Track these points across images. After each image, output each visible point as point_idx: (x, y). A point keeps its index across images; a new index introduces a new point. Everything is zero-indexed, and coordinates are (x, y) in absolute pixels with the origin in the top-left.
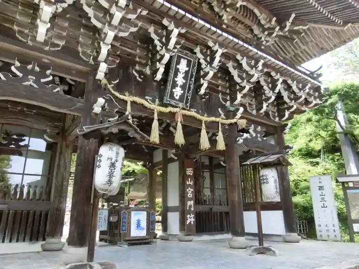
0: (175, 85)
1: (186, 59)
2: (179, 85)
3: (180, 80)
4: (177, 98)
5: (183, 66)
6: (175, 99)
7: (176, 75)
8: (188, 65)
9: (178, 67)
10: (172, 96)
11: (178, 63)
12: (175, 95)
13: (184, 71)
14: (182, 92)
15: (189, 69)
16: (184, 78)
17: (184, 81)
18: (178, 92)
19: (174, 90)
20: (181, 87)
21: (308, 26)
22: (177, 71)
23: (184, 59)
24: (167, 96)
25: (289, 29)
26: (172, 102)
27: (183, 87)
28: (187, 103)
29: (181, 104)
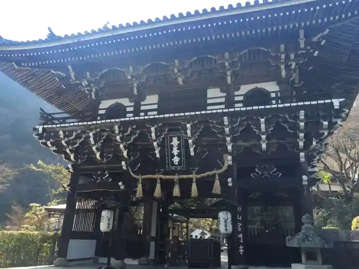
0: (173, 156)
3: (175, 151)
4: (177, 164)
5: (175, 142)
6: (175, 165)
7: (172, 149)
8: (179, 140)
9: (172, 144)
10: (173, 164)
11: (171, 141)
12: (175, 163)
13: (177, 145)
14: (179, 159)
15: (180, 142)
16: (178, 149)
17: (179, 151)
18: (176, 160)
19: (173, 160)
20: (177, 156)
21: (328, 30)
22: (172, 146)
23: (175, 137)
24: (169, 165)
25: (306, 44)
26: (173, 168)
27: (179, 155)
28: (184, 165)
29: (179, 168)
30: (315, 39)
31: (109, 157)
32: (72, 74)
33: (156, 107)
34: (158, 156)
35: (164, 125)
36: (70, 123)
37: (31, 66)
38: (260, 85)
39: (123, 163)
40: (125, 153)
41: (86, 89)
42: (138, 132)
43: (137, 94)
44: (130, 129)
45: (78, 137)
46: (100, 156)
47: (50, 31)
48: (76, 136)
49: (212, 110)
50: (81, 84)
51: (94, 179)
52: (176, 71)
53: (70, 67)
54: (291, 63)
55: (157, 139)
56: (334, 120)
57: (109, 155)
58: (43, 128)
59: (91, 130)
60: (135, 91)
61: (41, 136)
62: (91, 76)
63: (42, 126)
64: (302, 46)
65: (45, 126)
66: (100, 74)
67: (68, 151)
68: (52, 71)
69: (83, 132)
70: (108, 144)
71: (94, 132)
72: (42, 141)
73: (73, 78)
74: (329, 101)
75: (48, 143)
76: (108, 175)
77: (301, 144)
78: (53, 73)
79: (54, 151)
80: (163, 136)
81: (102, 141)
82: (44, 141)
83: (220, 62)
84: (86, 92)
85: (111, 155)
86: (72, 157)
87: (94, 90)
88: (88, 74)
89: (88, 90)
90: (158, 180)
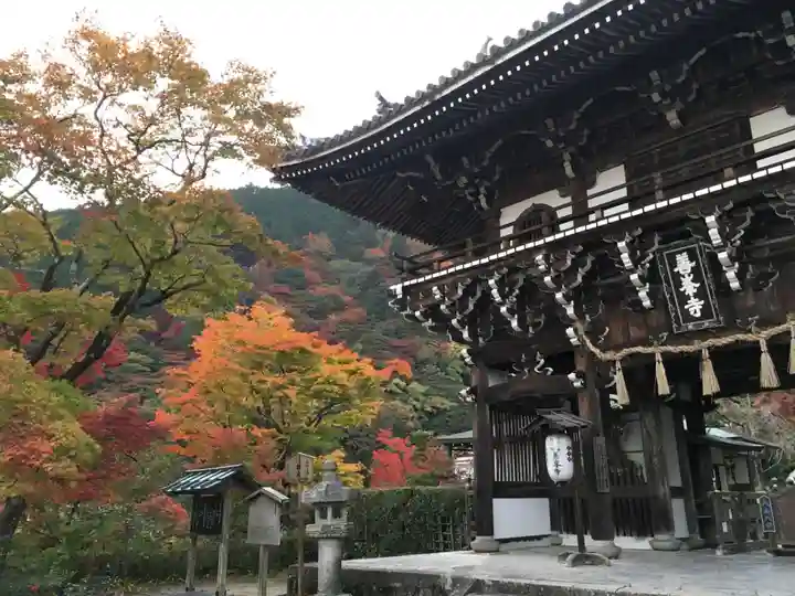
0: (684, 299)
1: (684, 251)
2: (691, 295)
3: (689, 287)
4: (698, 315)
5: (684, 264)
6: (695, 319)
7: (678, 284)
8: (692, 257)
9: (676, 270)
10: (688, 317)
11: (674, 264)
12: (692, 313)
13: (689, 270)
14: (702, 302)
15: (698, 263)
16: (694, 281)
17: (698, 285)
18: (695, 306)
19: (686, 307)
20: (695, 296)
22: (677, 277)
23: (680, 252)
24: (677, 322)
26: (691, 326)
27: (700, 294)
28: (717, 315)
29: (706, 324)
31: (539, 323)
32: (436, 170)
33: (623, 193)
34: (647, 303)
35: (648, 232)
36: (447, 268)
37: (362, 176)
39: (570, 331)
40: (570, 311)
41: (466, 192)
42: (590, 258)
43: (573, 175)
44: (569, 257)
45: (469, 292)
46: (519, 324)
47: (381, 99)
48: (464, 291)
49: (766, 168)
50: (455, 186)
52: (656, 97)
53: (429, 158)
55: (636, 267)
57: (537, 320)
58: (403, 287)
59: (491, 274)
60: (569, 170)
61: (402, 304)
62: (470, 163)
63: (401, 285)
65: (407, 283)
66: (488, 154)
67: (455, 322)
68: (399, 174)
70: (531, 296)
71: (497, 276)
72: (406, 312)
73: (439, 177)
75: (417, 315)
76: (542, 362)
78: (400, 178)
79: (431, 328)
80: (651, 256)
81: (517, 291)
82: (408, 311)
83: (771, 41)
84: (470, 198)
85: (542, 320)
86: (466, 335)
87: (482, 190)
88: (465, 160)
89: (471, 194)
90: (658, 357)
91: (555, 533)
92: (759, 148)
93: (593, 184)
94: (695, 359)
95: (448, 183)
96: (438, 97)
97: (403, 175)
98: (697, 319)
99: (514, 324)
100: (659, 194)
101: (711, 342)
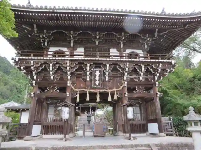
2: (97, 80)
3: (97, 78)
4: (98, 84)
5: (98, 73)
7: (95, 77)
8: (100, 71)
10: (95, 84)
11: (95, 73)
13: (98, 75)
14: (99, 82)
15: (100, 73)
16: (99, 77)
18: (97, 82)
21: (167, 32)
22: (95, 75)
23: (98, 70)
24: (93, 85)
25: (158, 35)
26: (96, 86)
27: (99, 80)
28: (101, 85)
29: (99, 86)
30: (161, 34)
31: (58, 79)
32: (36, 30)
34: (88, 79)
35: (94, 64)
38: (135, 51)
39: (68, 82)
40: (69, 77)
42: (78, 66)
43: (72, 46)
44: (75, 64)
45: (41, 65)
50: (39, 36)
51: (48, 90)
53: (35, 26)
54: (149, 43)
56: (172, 69)
57: (57, 78)
58: (19, 59)
59: (51, 63)
61: (17, 63)
62: (46, 33)
63: (18, 57)
64: (156, 36)
65: (21, 58)
66: (52, 32)
67: (34, 73)
68: (23, 26)
69: (45, 63)
71: (52, 64)
72: (17, 66)
73: (36, 32)
74: (170, 61)
75: (22, 68)
76: (57, 88)
77: (156, 79)
78: (23, 27)
79: (24, 73)
80: (92, 69)
81: (56, 69)
82: (18, 66)
83: (118, 37)
84: (42, 41)
85: (58, 78)
86: (35, 77)
87: (46, 40)
88: (45, 31)
89: (42, 40)
90: (88, 92)
91: (41, 135)
92: (111, 54)
93: (76, 49)
94: (96, 94)
95: (37, 35)
96: (55, 11)
97: (24, 27)
98: (97, 85)
99: (52, 77)
100: (98, 57)
101: (99, 90)
